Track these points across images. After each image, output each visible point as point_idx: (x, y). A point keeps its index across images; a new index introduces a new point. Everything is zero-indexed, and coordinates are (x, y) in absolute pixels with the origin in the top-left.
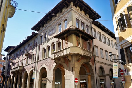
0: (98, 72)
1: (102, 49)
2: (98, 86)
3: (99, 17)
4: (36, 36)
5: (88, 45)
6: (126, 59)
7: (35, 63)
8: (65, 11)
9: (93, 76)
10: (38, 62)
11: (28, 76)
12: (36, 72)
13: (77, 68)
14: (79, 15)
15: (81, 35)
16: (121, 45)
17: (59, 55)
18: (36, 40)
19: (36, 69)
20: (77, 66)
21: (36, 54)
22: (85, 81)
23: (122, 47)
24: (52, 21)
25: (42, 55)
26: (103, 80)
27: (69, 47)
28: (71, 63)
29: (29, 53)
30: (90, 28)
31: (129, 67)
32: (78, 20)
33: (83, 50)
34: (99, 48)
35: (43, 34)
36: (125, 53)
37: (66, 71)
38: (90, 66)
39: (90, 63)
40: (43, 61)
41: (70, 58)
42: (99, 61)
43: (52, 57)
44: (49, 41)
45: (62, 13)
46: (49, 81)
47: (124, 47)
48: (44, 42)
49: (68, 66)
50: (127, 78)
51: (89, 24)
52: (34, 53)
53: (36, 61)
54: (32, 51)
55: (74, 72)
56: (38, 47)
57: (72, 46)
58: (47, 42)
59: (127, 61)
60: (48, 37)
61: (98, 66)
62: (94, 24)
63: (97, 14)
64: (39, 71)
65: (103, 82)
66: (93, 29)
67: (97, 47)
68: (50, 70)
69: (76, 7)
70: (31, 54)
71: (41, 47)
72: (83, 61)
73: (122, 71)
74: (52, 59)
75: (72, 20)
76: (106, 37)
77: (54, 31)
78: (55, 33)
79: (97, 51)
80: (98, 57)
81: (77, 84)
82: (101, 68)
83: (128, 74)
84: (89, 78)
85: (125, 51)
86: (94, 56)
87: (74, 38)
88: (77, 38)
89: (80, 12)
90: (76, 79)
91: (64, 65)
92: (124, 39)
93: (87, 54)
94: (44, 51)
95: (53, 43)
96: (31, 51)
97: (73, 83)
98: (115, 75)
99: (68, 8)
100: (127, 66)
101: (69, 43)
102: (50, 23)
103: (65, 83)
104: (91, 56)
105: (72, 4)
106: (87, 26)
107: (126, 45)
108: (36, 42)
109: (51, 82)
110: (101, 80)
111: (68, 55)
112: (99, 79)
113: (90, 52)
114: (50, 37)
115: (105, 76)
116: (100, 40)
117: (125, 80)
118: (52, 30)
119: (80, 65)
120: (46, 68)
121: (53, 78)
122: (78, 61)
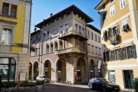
0: (89, 64)
1: (93, 46)
2: (89, 73)
3: (92, 21)
4: (39, 33)
5: (83, 44)
6: (106, 59)
7: (40, 56)
8: (66, 17)
9: (86, 67)
10: (42, 55)
11: (32, 66)
12: (40, 63)
13: (75, 62)
14: (77, 21)
15: (79, 38)
16: (104, 50)
17: (62, 52)
18: (39, 36)
19: (40, 61)
20: (76, 60)
21: (39, 48)
22: (79, 71)
23: (104, 51)
24: (54, 23)
25: (46, 50)
26: (93, 70)
27: (71, 48)
28: (71, 59)
29: (32, 47)
30: (85, 30)
31: (107, 63)
32: (76, 25)
33: (80, 49)
34: (91, 46)
35: (46, 32)
36: (106, 55)
37: (67, 64)
38: (84, 59)
39: (84, 58)
40: (47, 55)
41: (71, 55)
42: (91, 55)
43: (56, 53)
44: (52, 39)
45: (64, 18)
46: (53, 70)
47: (106, 51)
48: (47, 40)
49: (69, 61)
50: (106, 69)
51: (84, 27)
52: (38, 47)
53: (41, 54)
54: (36, 45)
55: (73, 65)
56: (41, 43)
57: (72, 47)
58: (51, 39)
59: (106, 60)
60: (51, 35)
61: (90, 59)
62: (89, 27)
63: (91, 19)
64: (44, 62)
65: (93, 71)
66: (87, 31)
67: (90, 45)
68: (54, 62)
69: (75, 15)
70: (34, 48)
71: (45, 43)
72: (79, 57)
73: (103, 65)
74: (56, 55)
75: (72, 26)
76: (97, 36)
77: (57, 32)
78: (57, 33)
79: (90, 48)
80: (90, 53)
81: (75, 72)
82: (92, 61)
83: (106, 67)
84: (83, 68)
85: (106, 54)
86: (87, 53)
87: (74, 40)
88: (75, 40)
89: (78, 18)
90: (75, 69)
91: (66, 59)
92: (106, 46)
93: (82, 52)
94: (48, 47)
95: (56, 42)
96: (34, 45)
97: (73, 72)
98: (99, 67)
99: (69, 15)
100: (106, 62)
101: (69, 43)
102: (53, 23)
103: (67, 72)
104: (85, 53)
105: (72, 12)
106: (83, 29)
107: (107, 50)
108: (39, 38)
109: (55, 71)
110: (91, 70)
111: (69, 53)
112: (89, 68)
113: (84, 51)
114: (52, 36)
115: (94, 67)
116: (92, 39)
117: (105, 70)
118: (54, 30)
119: (77, 60)
120: (50, 60)
121: (57, 68)
122: (76, 57)
